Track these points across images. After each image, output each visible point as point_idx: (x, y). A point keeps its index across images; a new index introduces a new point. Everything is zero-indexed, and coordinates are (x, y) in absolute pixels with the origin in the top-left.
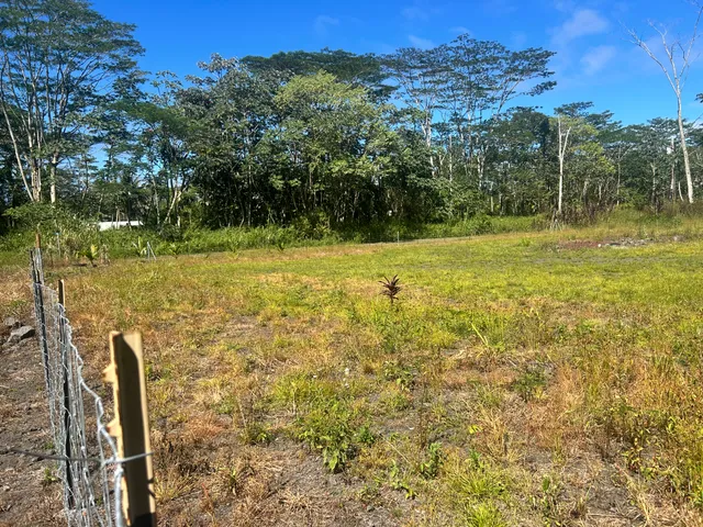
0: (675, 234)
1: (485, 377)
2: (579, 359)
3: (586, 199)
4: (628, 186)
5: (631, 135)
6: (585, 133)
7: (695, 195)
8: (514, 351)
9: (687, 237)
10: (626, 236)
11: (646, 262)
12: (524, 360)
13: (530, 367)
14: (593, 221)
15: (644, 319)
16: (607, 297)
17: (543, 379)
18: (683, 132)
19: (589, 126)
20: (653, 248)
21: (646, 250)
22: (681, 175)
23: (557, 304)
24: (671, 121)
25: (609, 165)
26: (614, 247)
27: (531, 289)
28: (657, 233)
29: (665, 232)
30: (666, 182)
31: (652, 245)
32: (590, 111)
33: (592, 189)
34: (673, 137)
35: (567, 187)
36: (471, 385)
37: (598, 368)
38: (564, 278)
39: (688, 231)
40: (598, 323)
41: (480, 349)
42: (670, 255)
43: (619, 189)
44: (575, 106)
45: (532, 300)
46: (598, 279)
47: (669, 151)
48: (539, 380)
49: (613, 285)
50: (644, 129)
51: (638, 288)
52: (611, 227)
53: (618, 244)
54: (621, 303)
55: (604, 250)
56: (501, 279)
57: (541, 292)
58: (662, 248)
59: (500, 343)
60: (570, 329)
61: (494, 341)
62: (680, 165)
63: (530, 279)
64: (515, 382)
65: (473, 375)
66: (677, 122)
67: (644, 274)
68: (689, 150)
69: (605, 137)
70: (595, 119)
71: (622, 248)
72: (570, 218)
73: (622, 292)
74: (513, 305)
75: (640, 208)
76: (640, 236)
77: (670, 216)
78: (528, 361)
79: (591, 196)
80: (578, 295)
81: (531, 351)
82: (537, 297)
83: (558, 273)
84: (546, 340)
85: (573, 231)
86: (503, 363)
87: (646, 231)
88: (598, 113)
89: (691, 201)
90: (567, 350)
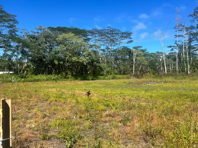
0: (162, 81)
1: (114, 119)
2: (139, 114)
3: (140, 71)
4: (151, 68)
5: (151, 55)
6: (140, 54)
7: (167, 71)
8: (121, 111)
9: (165, 82)
10: (150, 81)
11: (155, 88)
12: (124, 114)
13: (126, 116)
14: (142, 77)
15: (155, 103)
16: (146, 97)
17: (129, 119)
18: (164, 55)
19: (141, 52)
20: (157, 85)
21: (155, 85)
22: (164, 66)
23: (133, 99)
24: (161, 52)
25: (146, 63)
26: (147, 84)
27: (126, 95)
28: (158, 81)
29: (160, 80)
30: (160, 68)
31: (157, 84)
32: (142, 48)
33: (142, 69)
34: (161, 56)
35: (135, 68)
36: (110, 121)
37: (144, 116)
38: (135, 92)
39: (165, 80)
40: (144, 104)
41: (113, 111)
42: (161, 87)
43: (149, 69)
44: (138, 47)
45: (126, 98)
46: (143, 92)
47: (161, 60)
48: (128, 120)
49: (147, 94)
50: (155, 54)
51: (153, 95)
52: (147, 79)
53: (148, 83)
54: (149, 99)
55: (145, 85)
56: (118, 91)
57: (129, 95)
58: (159, 85)
59: (118, 109)
60: (136, 106)
61: (116, 109)
62: (163, 63)
63: (126, 92)
64: (122, 120)
65: (110, 118)
66: (162, 53)
67: (155, 91)
68: (165, 60)
69: (145, 55)
70: (143, 51)
71: (150, 84)
72: (136, 76)
73: (150, 96)
74: (121, 99)
75: (154, 74)
76: (154, 81)
77: (161, 76)
78: (125, 114)
79: (142, 70)
80: (138, 96)
81: (126, 112)
82: (128, 97)
83: (133, 90)
84: (130, 109)
85: (137, 80)
86: (119, 115)
87: (155, 80)
88: (144, 49)
89: (166, 73)
90: (135, 111)
